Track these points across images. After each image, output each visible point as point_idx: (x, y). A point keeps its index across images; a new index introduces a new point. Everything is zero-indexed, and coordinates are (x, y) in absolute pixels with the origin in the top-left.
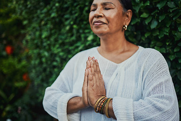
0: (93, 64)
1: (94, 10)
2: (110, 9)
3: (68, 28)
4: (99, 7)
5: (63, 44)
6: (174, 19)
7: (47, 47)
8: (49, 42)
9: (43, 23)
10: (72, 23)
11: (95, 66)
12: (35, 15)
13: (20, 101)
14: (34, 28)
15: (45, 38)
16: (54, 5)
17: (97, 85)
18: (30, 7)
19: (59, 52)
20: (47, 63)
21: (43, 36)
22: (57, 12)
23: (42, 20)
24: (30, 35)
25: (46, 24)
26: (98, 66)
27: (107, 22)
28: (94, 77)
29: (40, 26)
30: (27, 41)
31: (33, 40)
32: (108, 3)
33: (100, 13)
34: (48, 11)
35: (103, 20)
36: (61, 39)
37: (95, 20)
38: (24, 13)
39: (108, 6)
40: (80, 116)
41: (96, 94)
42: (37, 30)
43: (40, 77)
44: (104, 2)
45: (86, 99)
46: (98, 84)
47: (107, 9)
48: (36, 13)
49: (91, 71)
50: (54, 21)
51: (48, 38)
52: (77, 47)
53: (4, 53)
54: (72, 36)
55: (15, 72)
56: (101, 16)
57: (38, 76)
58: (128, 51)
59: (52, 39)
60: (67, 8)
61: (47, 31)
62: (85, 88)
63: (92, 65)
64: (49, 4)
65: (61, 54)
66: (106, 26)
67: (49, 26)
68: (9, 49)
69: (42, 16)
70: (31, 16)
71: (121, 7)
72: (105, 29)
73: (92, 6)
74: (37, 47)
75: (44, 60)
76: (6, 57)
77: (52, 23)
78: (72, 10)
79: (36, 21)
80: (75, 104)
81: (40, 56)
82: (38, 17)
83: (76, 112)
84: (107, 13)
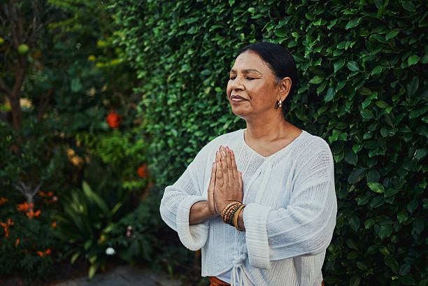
0: (226, 157)
1: (234, 78)
2: (253, 79)
3: (208, 91)
4: (240, 76)
5: (201, 117)
6: (356, 89)
7: (176, 121)
8: (178, 113)
9: (170, 79)
10: (213, 84)
11: (228, 159)
12: (158, 64)
13: (131, 216)
14: (155, 85)
15: (173, 104)
16: (186, 52)
17: (228, 185)
18: (149, 50)
19: (195, 131)
20: (175, 147)
21: (170, 102)
22: (191, 63)
23: (168, 74)
24: (149, 97)
25: (174, 81)
26: (234, 159)
27: (248, 98)
28: (225, 175)
29: (165, 84)
30: (144, 107)
31: (153, 105)
32: (252, 70)
33: (240, 85)
34: (178, 60)
35: (244, 95)
36: (198, 109)
37: (233, 94)
38: (138, 59)
39: (250, 75)
40: (209, 230)
41: (226, 198)
42: (160, 90)
43: (165, 173)
44: (246, 68)
45: (212, 203)
46: (230, 184)
47: (249, 79)
48: (159, 60)
49: (221, 166)
50: (186, 77)
51: (178, 105)
52: (223, 124)
53: (105, 125)
54: (215, 104)
55: (124, 161)
56: (241, 90)
57: (162, 171)
58: (283, 138)
59: (183, 108)
60: (206, 59)
61: (176, 93)
62: (212, 189)
63: (223, 158)
64: (179, 48)
65: (197, 134)
66: (247, 103)
67: (178, 85)
68: (112, 118)
69: (167, 67)
70: (150, 65)
71: (270, 74)
72: (246, 107)
73: (231, 72)
74: (160, 118)
75: (170, 142)
76: (108, 133)
77: (184, 81)
78: (213, 63)
79: (160, 73)
80: (199, 210)
81: (164, 135)
82: (162, 67)
83: (202, 223)
84: (250, 85)
